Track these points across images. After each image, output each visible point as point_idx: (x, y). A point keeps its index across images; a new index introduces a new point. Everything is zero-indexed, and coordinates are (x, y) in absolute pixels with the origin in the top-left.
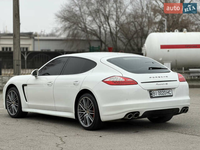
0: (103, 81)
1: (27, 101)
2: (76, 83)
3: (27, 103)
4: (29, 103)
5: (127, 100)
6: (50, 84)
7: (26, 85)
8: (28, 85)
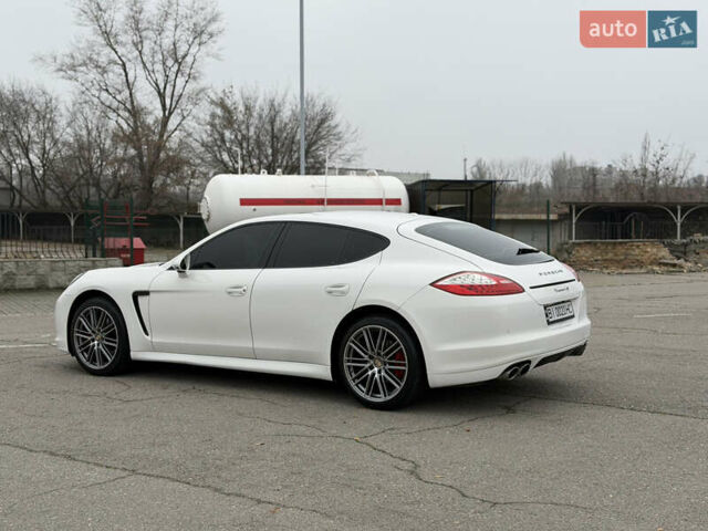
0: (432, 284)
1: (147, 334)
2: (336, 290)
3: (149, 338)
4: (156, 338)
5: (508, 332)
6: (234, 291)
7: (146, 293)
8: (151, 294)
